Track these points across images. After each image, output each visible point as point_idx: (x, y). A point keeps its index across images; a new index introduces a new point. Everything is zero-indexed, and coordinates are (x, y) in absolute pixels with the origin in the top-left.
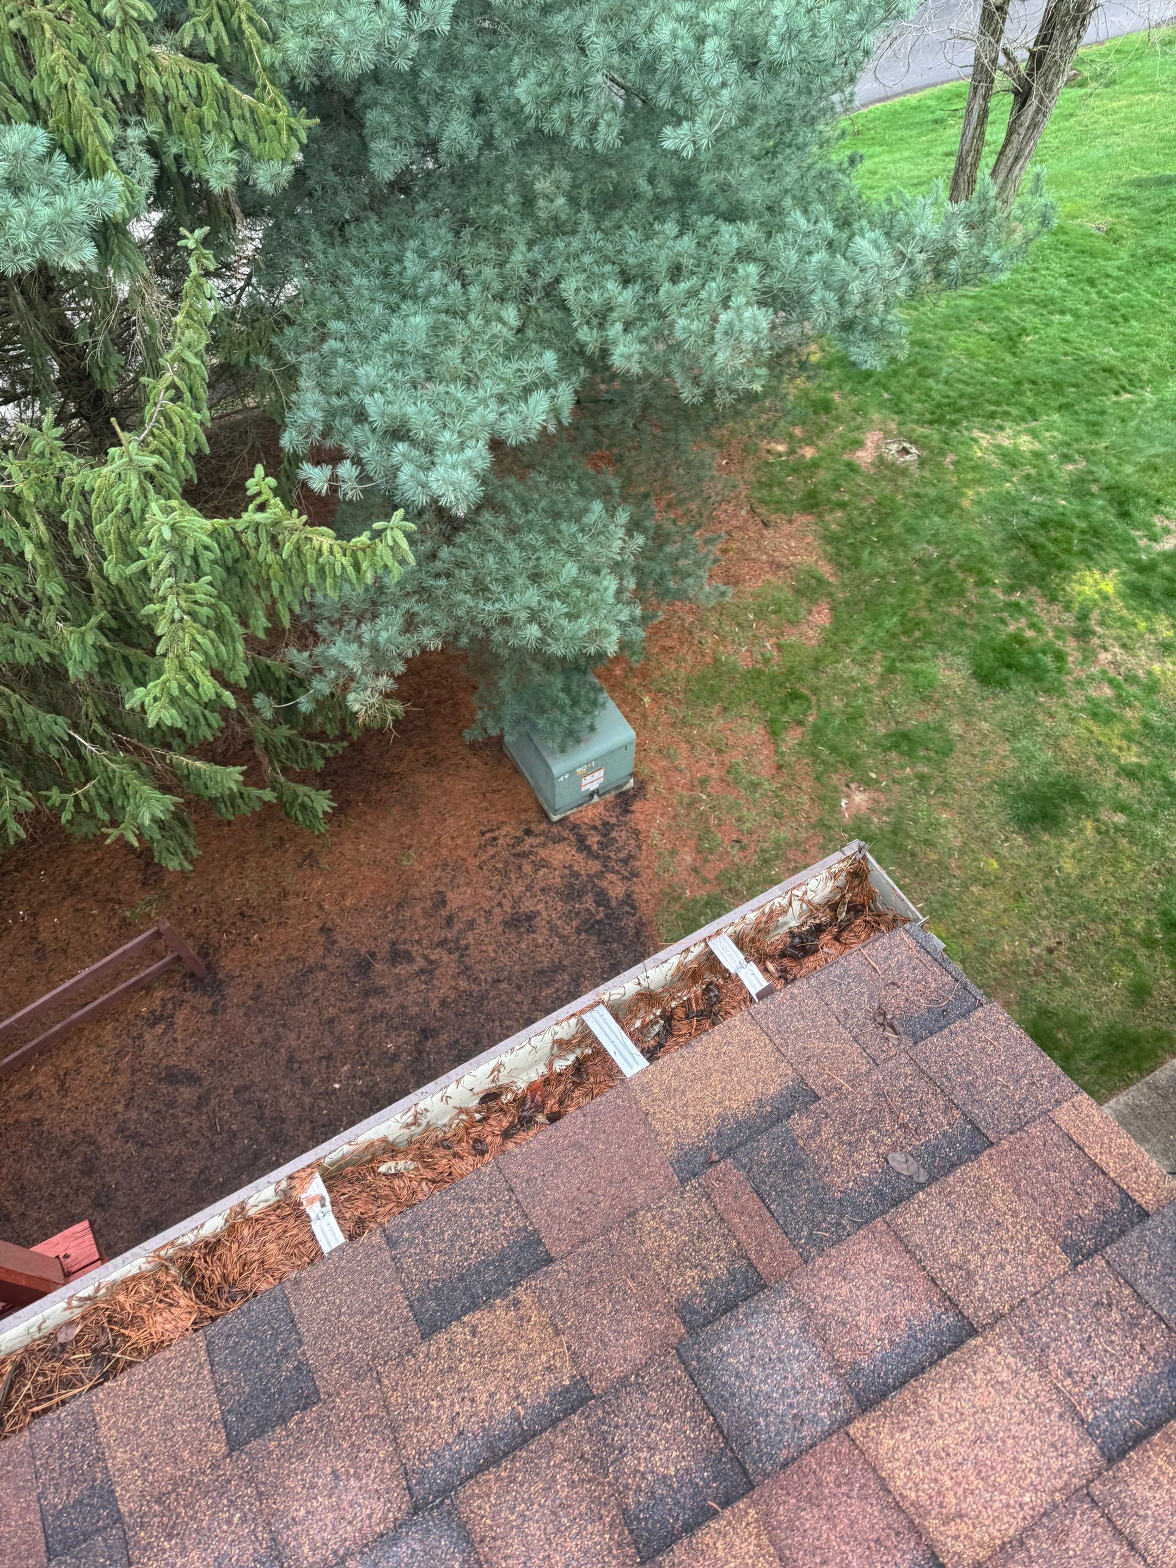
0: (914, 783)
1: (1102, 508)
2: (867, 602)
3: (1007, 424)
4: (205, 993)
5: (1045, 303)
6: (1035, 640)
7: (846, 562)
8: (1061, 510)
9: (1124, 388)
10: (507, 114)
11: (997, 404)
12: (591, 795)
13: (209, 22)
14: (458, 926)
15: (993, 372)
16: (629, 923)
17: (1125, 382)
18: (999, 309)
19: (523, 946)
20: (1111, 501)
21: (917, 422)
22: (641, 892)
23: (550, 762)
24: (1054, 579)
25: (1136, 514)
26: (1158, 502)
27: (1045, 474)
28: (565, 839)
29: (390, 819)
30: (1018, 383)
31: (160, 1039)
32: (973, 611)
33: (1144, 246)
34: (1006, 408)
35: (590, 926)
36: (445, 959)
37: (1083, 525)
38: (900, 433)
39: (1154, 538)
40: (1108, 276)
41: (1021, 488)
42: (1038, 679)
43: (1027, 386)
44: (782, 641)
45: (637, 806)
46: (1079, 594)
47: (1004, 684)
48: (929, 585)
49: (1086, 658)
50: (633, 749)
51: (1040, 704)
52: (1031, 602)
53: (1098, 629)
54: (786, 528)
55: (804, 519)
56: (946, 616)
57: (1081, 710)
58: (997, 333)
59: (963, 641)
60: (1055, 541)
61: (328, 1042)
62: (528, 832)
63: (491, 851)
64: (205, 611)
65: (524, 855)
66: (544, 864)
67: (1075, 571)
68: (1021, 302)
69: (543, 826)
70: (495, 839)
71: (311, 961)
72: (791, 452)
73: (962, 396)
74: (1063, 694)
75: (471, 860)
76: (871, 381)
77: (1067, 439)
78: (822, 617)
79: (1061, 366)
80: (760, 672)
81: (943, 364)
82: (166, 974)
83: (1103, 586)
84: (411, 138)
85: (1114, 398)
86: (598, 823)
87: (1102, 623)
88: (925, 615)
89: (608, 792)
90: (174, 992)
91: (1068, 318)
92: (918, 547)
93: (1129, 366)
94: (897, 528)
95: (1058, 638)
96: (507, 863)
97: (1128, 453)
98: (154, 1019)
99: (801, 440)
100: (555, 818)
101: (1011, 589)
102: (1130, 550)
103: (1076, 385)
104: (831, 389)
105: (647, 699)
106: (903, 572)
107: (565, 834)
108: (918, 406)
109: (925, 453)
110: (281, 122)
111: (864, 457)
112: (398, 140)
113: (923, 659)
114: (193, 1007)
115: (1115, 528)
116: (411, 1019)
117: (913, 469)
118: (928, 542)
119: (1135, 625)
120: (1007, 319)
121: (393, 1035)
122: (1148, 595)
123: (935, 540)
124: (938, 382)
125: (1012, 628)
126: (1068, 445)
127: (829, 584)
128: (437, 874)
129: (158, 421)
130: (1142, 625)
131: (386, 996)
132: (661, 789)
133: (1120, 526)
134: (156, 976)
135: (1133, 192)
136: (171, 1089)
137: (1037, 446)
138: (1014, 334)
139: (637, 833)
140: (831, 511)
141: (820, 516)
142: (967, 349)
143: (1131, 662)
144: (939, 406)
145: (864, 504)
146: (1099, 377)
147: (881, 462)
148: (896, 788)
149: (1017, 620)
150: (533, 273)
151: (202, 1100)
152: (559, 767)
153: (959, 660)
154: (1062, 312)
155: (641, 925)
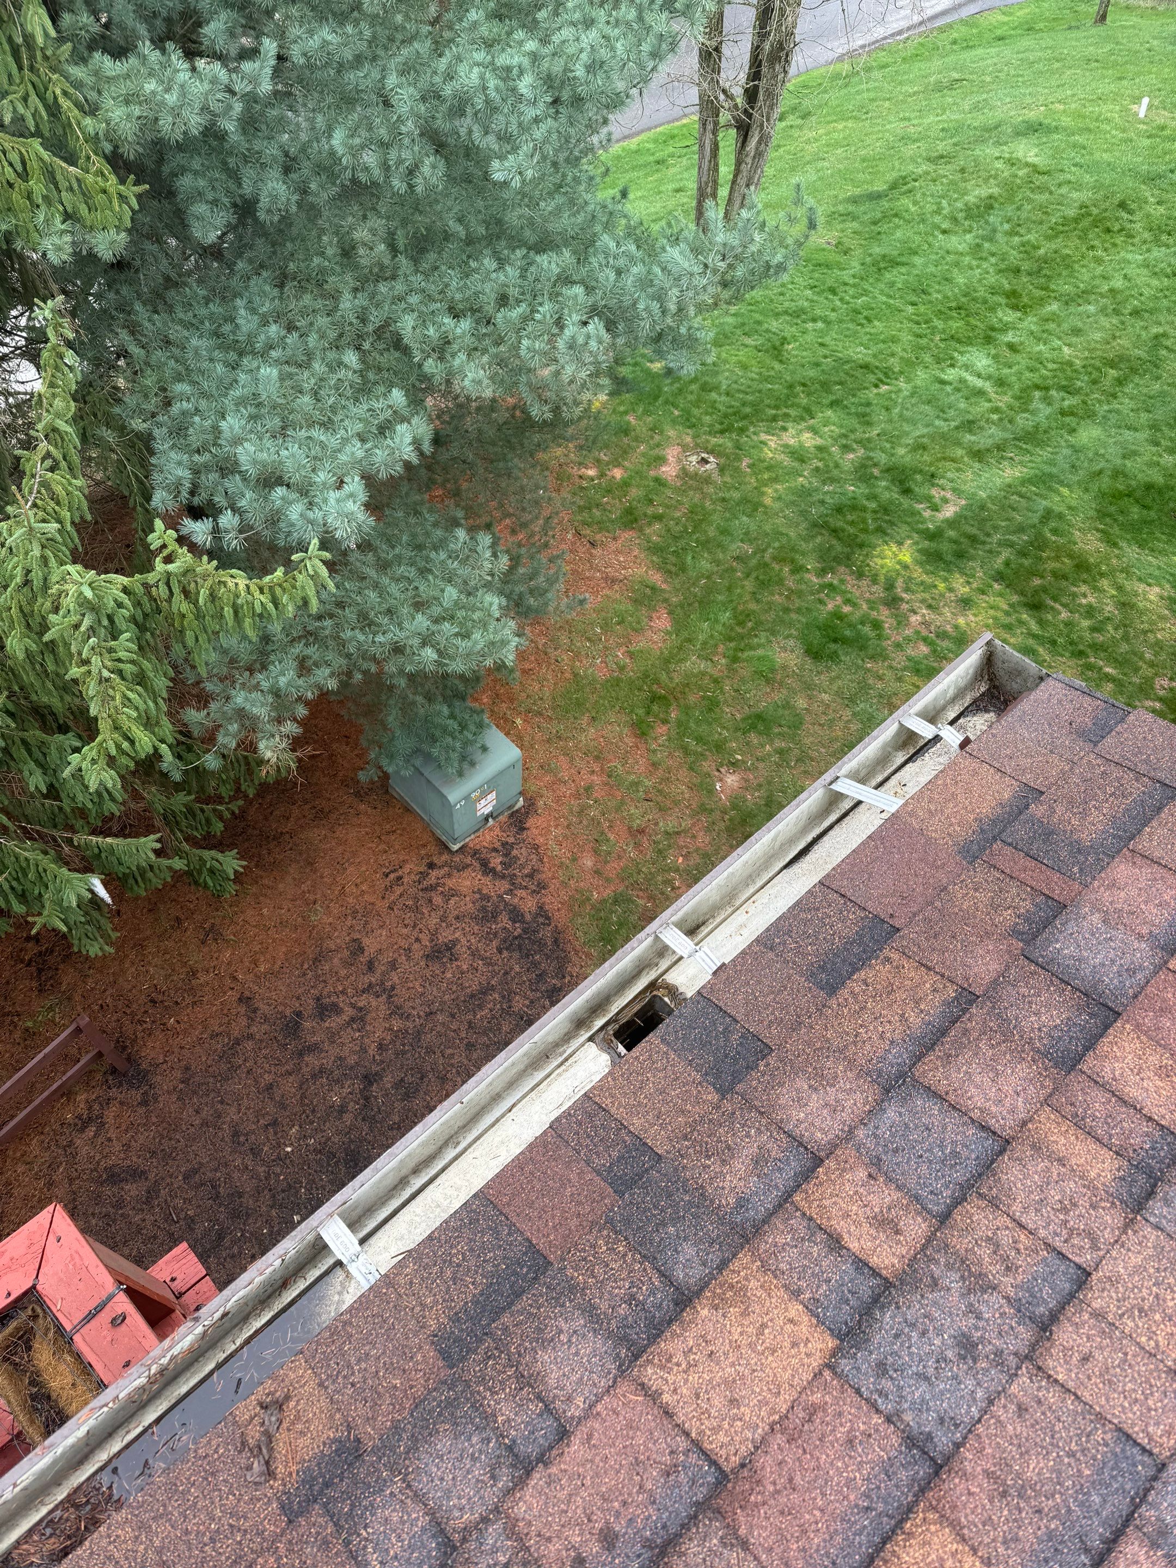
0: (775, 758)
1: (887, 488)
2: (700, 602)
3: (789, 425)
4: (132, 1086)
5: (798, 314)
6: (852, 613)
7: (673, 569)
8: (850, 495)
9: (881, 381)
10: (319, 169)
11: (777, 407)
12: (486, 819)
13: (25, 99)
14: (380, 969)
15: (767, 379)
16: (546, 933)
17: (881, 376)
18: (759, 323)
19: (449, 975)
20: (893, 481)
21: (710, 433)
22: (552, 902)
23: (445, 791)
24: (858, 556)
25: (917, 489)
26: (933, 476)
27: (831, 465)
28: (468, 866)
29: (289, 879)
30: (791, 387)
31: (92, 1142)
32: (794, 597)
33: (870, 255)
34: (785, 410)
35: (508, 944)
36: (374, 1004)
37: (873, 505)
38: (697, 445)
39: (935, 508)
40: (846, 284)
41: (814, 480)
42: (863, 648)
43: (799, 389)
44: (632, 649)
45: (530, 822)
46: (882, 567)
47: (834, 657)
48: (751, 578)
49: (899, 623)
50: (519, 766)
51: (868, 670)
52: (842, 581)
53: (904, 595)
54: (613, 546)
55: (628, 535)
56: (770, 606)
57: (905, 669)
58: (763, 345)
59: (791, 625)
60: (852, 523)
61: (271, 1108)
62: (431, 866)
63: (398, 890)
64: (128, 668)
65: (432, 888)
66: (453, 893)
67: (874, 548)
68: (777, 315)
69: (445, 857)
70: (399, 878)
71: (236, 1033)
72: (602, 475)
73: (744, 404)
74: (885, 658)
75: (379, 904)
76: (660, 401)
77: (843, 431)
78: (662, 622)
79: (824, 367)
80: (618, 681)
81: (720, 378)
82: (86, 1077)
83: (901, 557)
84: (226, 200)
85: (875, 391)
86: (497, 845)
87: (907, 590)
88: (753, 606)
89: (502, 813)
90: (98, 1092)
91: (820, 325)
92: (734, 546)
93: (881, 361)
94: (712, 532)
95: (872, 609)
96: (416, 899)
97: (898, 437)
98: (83, 1124)
99: (608, 464)
100: (455, 847)
101: (822, 572)
102: (918, 522)
103: (841, 383)
104: (626, 413)
105: (519, 721)
106: (726, 570)
107: (468, 860)
108: (707, 419)
109: (722, 461)
110: (112, 190)
111: (669, 471)
112: (215, 202)
113: (759, 646)
114: (121, 1103)
115: (900, 504)
116: (352, 1068)
117: (716, 477)
118: (742, 541)
119: (935, 586)
120: (768, 331)
121: (336, 1088)
122: (941, 559)
123: (747, 537)
124: (720, 394)
125: (830, 607)
126: (845, 436)
127: (662, 591)
128: (349, 923)
129: (39, 492)
130: (942, 586)
131: (322, 1051)
132: (549, 802)
133: (905, 502)
134: (76, 1078)
135: (851, 208)
136: (115, 1189)
137: (819, 441)
138: (778, 343)
139: (536, 847)
140: (650, 524)
141: (641, 530)
142: (740, 362)
143: (939, 620)
144: (726, 416)
145: (678, 514)
146: (858, 373)
147: (684, 473)
148: (761, 765)
149: (834, 599)
150: (363, 320)
151: (152, 1194)
152: (454, 795)
153: (791, 642)
154: (814, 320)
155: (557, 931)
